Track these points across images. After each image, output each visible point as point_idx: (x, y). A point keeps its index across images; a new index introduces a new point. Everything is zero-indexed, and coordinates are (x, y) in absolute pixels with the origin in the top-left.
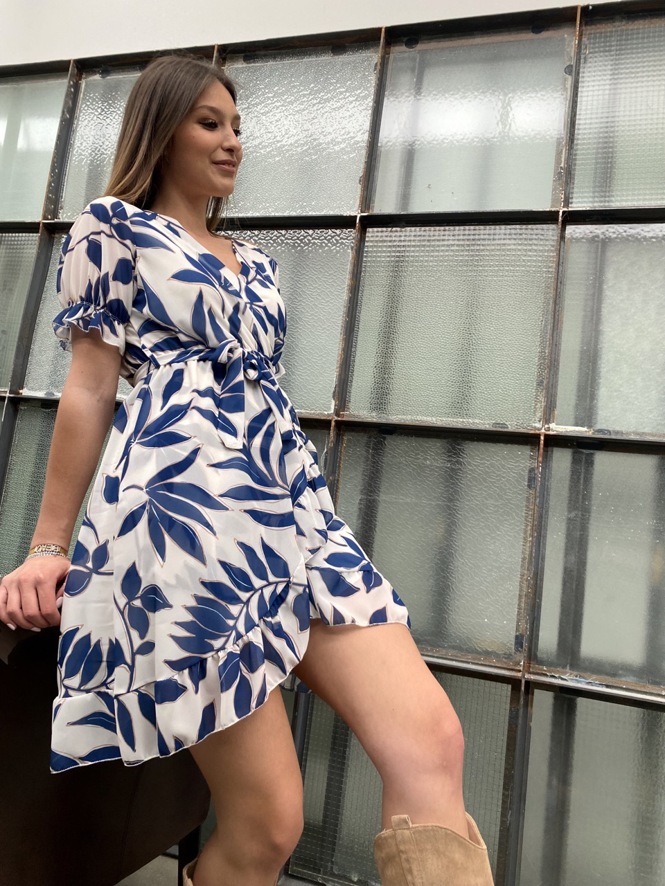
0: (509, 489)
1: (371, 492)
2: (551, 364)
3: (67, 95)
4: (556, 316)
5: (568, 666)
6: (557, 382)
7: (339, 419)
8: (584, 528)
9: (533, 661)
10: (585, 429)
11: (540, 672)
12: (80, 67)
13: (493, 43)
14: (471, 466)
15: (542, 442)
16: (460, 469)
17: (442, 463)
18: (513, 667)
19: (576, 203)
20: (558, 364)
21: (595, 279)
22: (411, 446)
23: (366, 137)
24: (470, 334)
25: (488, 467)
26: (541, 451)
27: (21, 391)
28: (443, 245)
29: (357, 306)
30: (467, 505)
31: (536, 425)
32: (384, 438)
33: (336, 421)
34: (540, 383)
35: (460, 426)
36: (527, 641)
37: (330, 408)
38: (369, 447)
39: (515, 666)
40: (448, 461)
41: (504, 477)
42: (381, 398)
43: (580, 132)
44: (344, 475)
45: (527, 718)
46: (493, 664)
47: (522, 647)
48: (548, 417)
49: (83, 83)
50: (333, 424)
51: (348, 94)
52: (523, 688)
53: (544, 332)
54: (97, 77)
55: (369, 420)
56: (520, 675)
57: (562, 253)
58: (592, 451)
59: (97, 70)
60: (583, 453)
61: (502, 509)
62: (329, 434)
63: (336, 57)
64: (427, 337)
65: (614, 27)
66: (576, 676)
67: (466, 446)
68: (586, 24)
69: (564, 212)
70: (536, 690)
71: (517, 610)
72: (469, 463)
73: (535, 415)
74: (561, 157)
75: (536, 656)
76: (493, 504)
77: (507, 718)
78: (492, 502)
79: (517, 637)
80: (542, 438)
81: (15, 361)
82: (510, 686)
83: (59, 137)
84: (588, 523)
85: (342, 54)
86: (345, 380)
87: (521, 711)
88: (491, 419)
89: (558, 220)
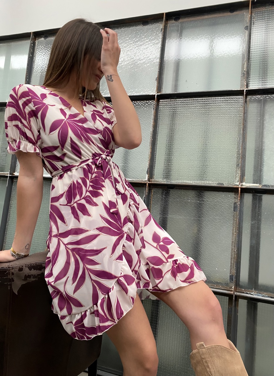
0: (225, 212)
1: (164, 214)
2: (242, 157)
3: (30, 47)
4: (244, 136)
5: (253, 289)
6: (245, 164)
7: (150, 183)
8: (259, 228)
9: (238, 286)
10: (258, 185)
11: (241, 291)
12: (35, 35)
13: (212, 18)
14: (208, 202)
15: (240, 191)
16: (204, 204)
17: (195, 201)
18: (229, 289)
19: (251, 86)
20: (245, 157)
21: (260, 119)
22: (181, 194)
23: (158, 60)
24: (206, 144)
25: (216, 203)
26: (239, 195)
27: (14, 173)
28: (193, 106)
29: (156, 133)
30: (207, 219)
31: (236, 183)
32: (170, 191)
33: (149, 184)
34: (238, 165)
35: (203, 185)
36: (236, 278)
37: (146, 178)
38: (163, 195)
39: (230, 289)
40: (198, 200)
41: (223, 207)
42: (167, 174)
43: (252, 55)
44: (153, 207)
45: (236, 311)
46: (220, 288)
47: (233, 281)
48: (242, 180)
49: (37, 42)
50: (147, 185)
51: (150, 42)
52: (234, 299)
53: (239, 143)
54: (43, 39)
55: (163, 183)
56: (232, 292)
57: (245, 108)
58: (261, 195)
59: (42, 36)
60: (257, 195)
61: (222, 220)
62: (146, 189)
63: (144, 26)
64: (187, 146)
65: (266, 8)
66: (257, 293)
67: (206, 193)
68: (254, 8)
69: (246, 90)
70: (239, 299)
71: (230, 264)
72: (207, 201)
73: (236, 179)
74: (244, 66)
75: (239, 284)
76: (218, 219)
77: (227, 311)
78: (218, 217)
79: (230, 276)
80: (240, 189)
81: (11, 161)
82: (228, 297)
83: (28, 65)
84: (260, 226)
85: (147, 25)
86: (151, 166)
87: (233, 309)
88: (217, 182)
89: (244, 94)
